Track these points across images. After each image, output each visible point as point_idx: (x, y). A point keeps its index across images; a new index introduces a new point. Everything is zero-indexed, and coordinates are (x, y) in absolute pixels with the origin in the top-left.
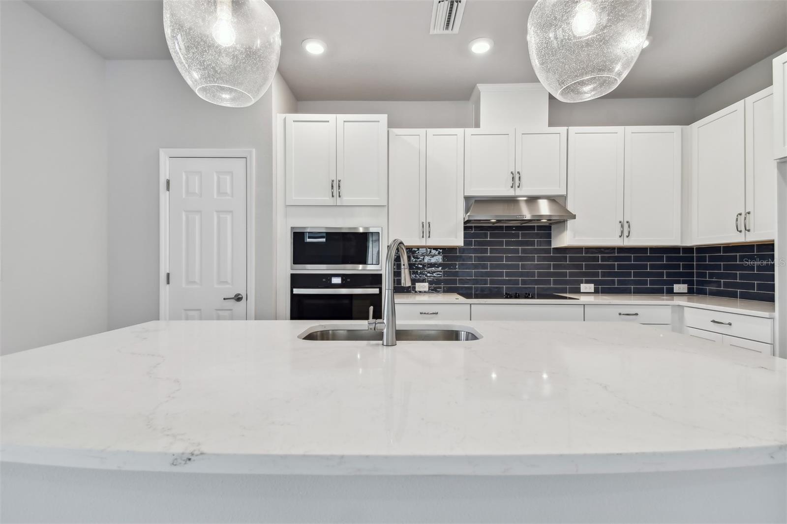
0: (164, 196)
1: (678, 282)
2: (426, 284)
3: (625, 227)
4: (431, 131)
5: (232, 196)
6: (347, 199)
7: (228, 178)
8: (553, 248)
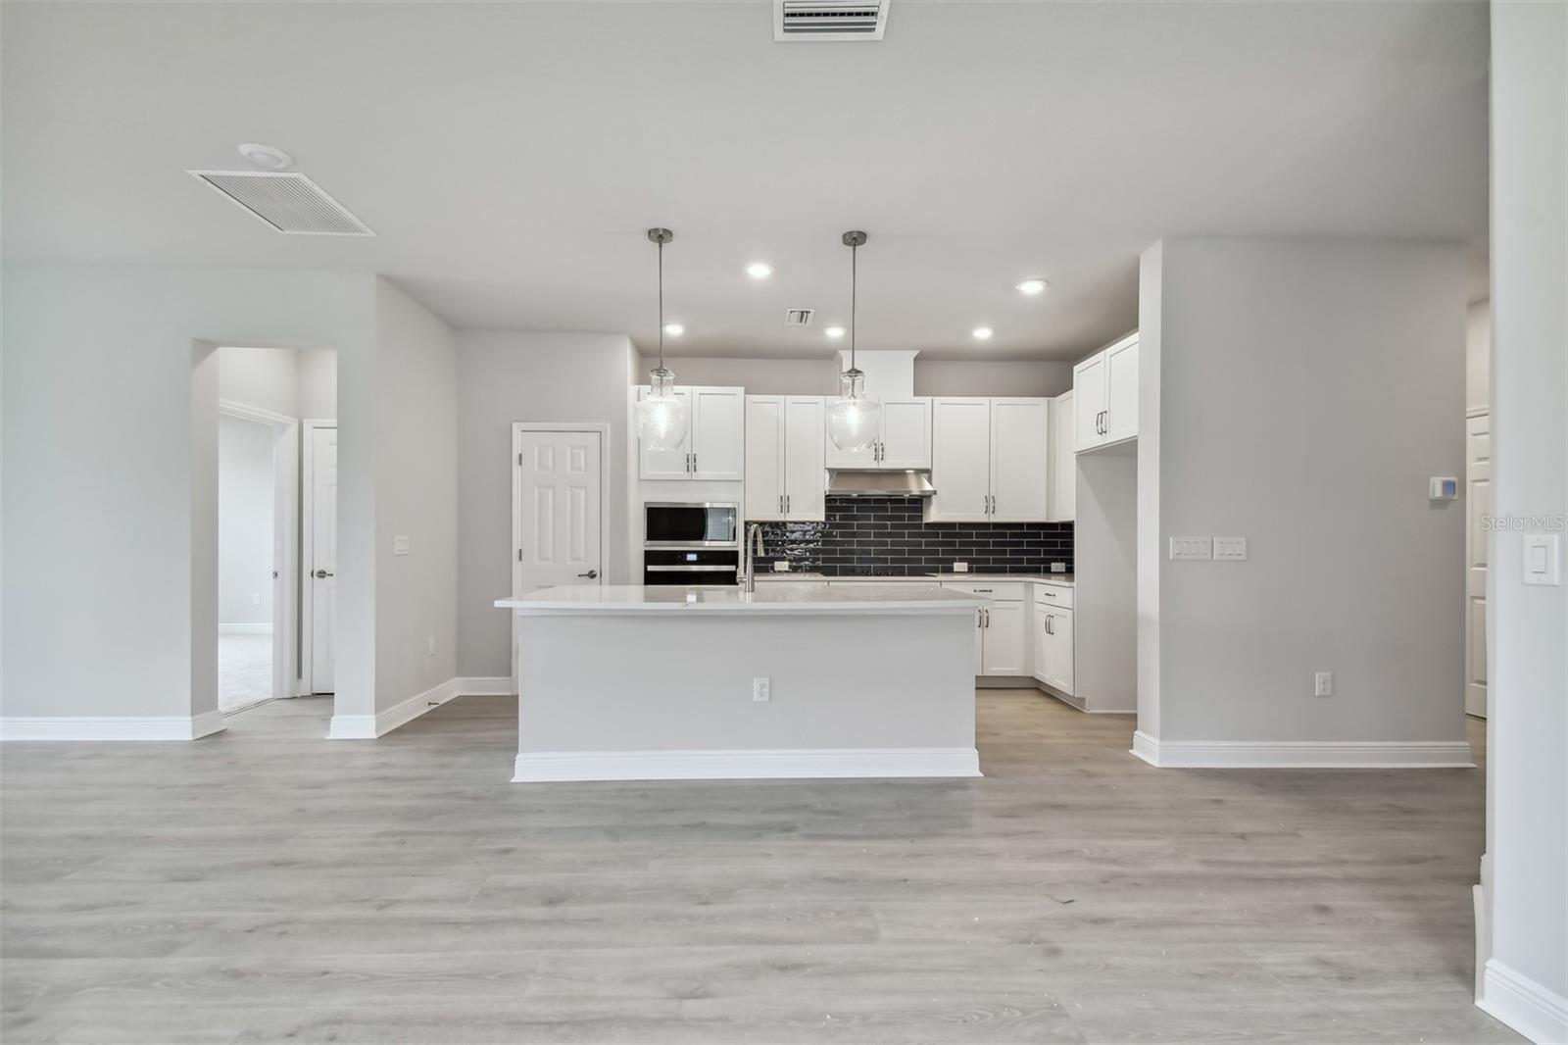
0: (517, 470)
1: (1056, 561)
2: (787, 563)
3: (990, 503)
4: (790, 399)
5: (586, 471)
6: (703, 473)
7: (583, 453)
8: (926, 524)
